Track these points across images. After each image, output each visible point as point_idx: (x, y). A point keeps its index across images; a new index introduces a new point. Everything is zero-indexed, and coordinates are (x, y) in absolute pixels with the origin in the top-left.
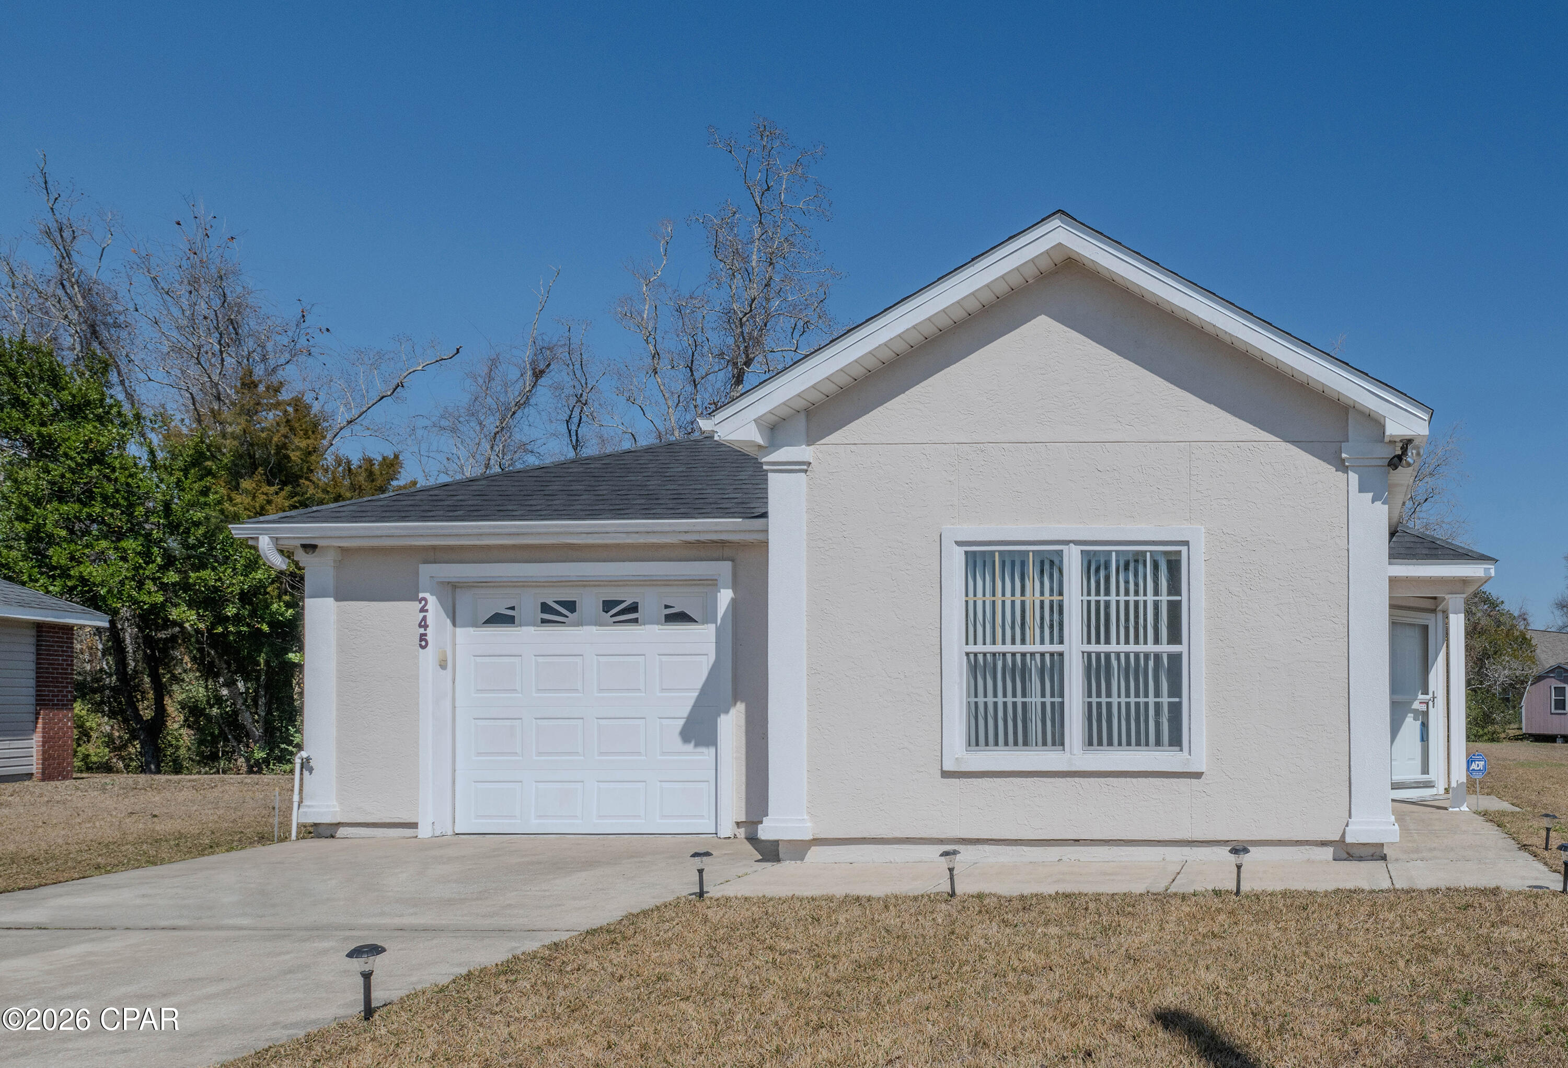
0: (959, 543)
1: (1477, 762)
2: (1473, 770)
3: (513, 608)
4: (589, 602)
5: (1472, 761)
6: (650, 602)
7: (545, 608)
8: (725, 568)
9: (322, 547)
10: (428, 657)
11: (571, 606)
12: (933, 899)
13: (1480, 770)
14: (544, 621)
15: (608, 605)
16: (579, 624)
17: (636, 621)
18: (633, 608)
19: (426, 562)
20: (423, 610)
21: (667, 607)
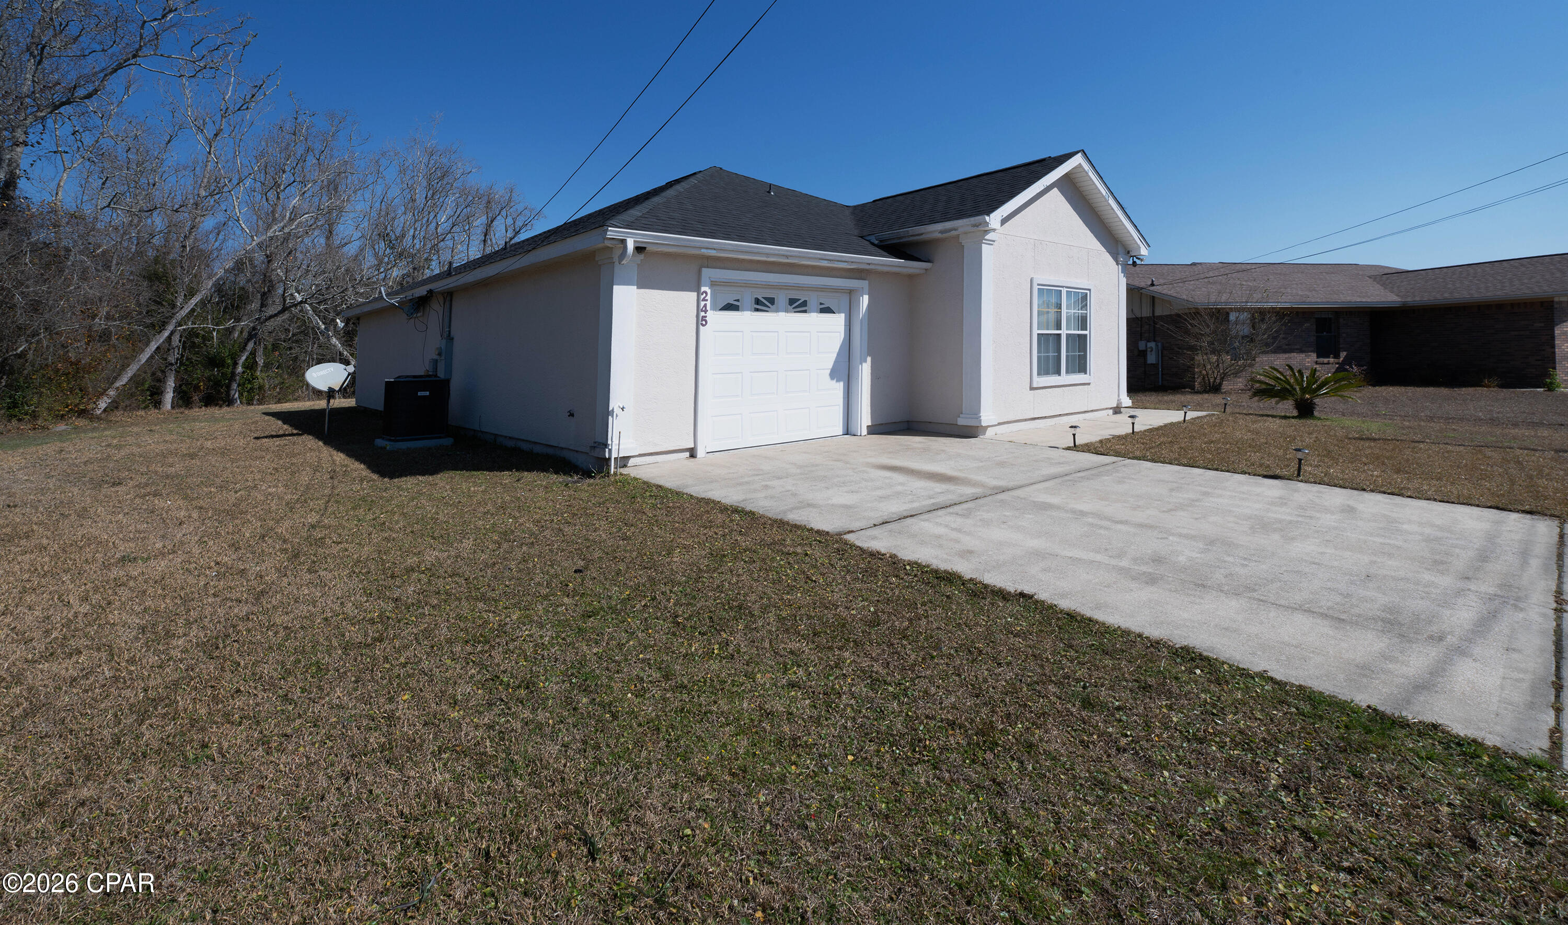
0: (1038, 284)
3: (738, 300)
4: (781, 299)
6: (813, 300)
7: (758, 301)
8: (864, 284)
10: (705, 332)
11: (772, 301)
14: (757, 310)
15: (792, 301)
16: (777, 311)
17: (805, 311)
18: (804, 304)
20: (704, 299)
21: (821, 304)
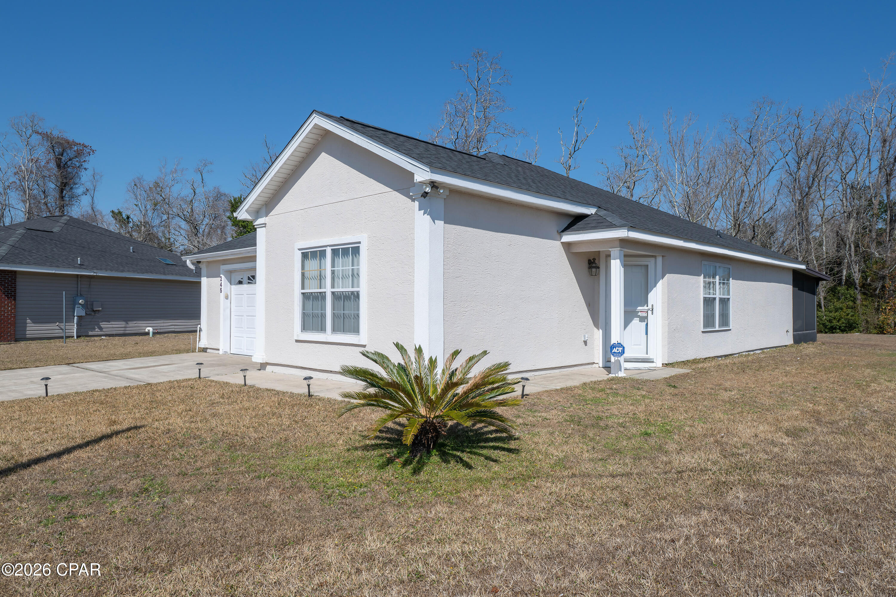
0: (299, 249)
1: (617, 348)
2: (615, 352)
3: (242, 279)
5: (613, 347)
9: (203, 262)
10: (222, 295)
12: (240, 386)
13: (619, 353)
14: (249, 283)
19: (223, 265)
20: (221, 280)
